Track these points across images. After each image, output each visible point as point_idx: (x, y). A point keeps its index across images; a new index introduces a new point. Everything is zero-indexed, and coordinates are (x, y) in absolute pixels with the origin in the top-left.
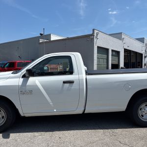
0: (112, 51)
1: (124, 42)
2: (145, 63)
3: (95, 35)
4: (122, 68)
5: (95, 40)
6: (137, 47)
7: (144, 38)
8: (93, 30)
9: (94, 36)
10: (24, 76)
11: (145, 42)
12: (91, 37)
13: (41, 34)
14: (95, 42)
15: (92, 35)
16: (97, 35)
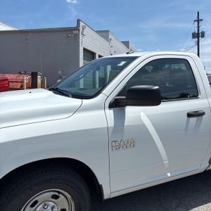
8: (78, 21)
9: (79, 30)
12: (75, 32)
14: (81, 41)
15: (77, 29)
16: (83, 29)
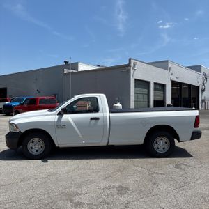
0: (155, 84)
1: (171, 72)
2: (203, 98)
3: (132, 65)
4: (168, 106)
5: (132, 72)
6: (191, 78)
7: (200, 66)
8: (130, 60)
9: (130, 66)
10: (59, 114)
11: (202, 71)
12: (127, 68)
13: (66, 62)
16: (134, 65)
